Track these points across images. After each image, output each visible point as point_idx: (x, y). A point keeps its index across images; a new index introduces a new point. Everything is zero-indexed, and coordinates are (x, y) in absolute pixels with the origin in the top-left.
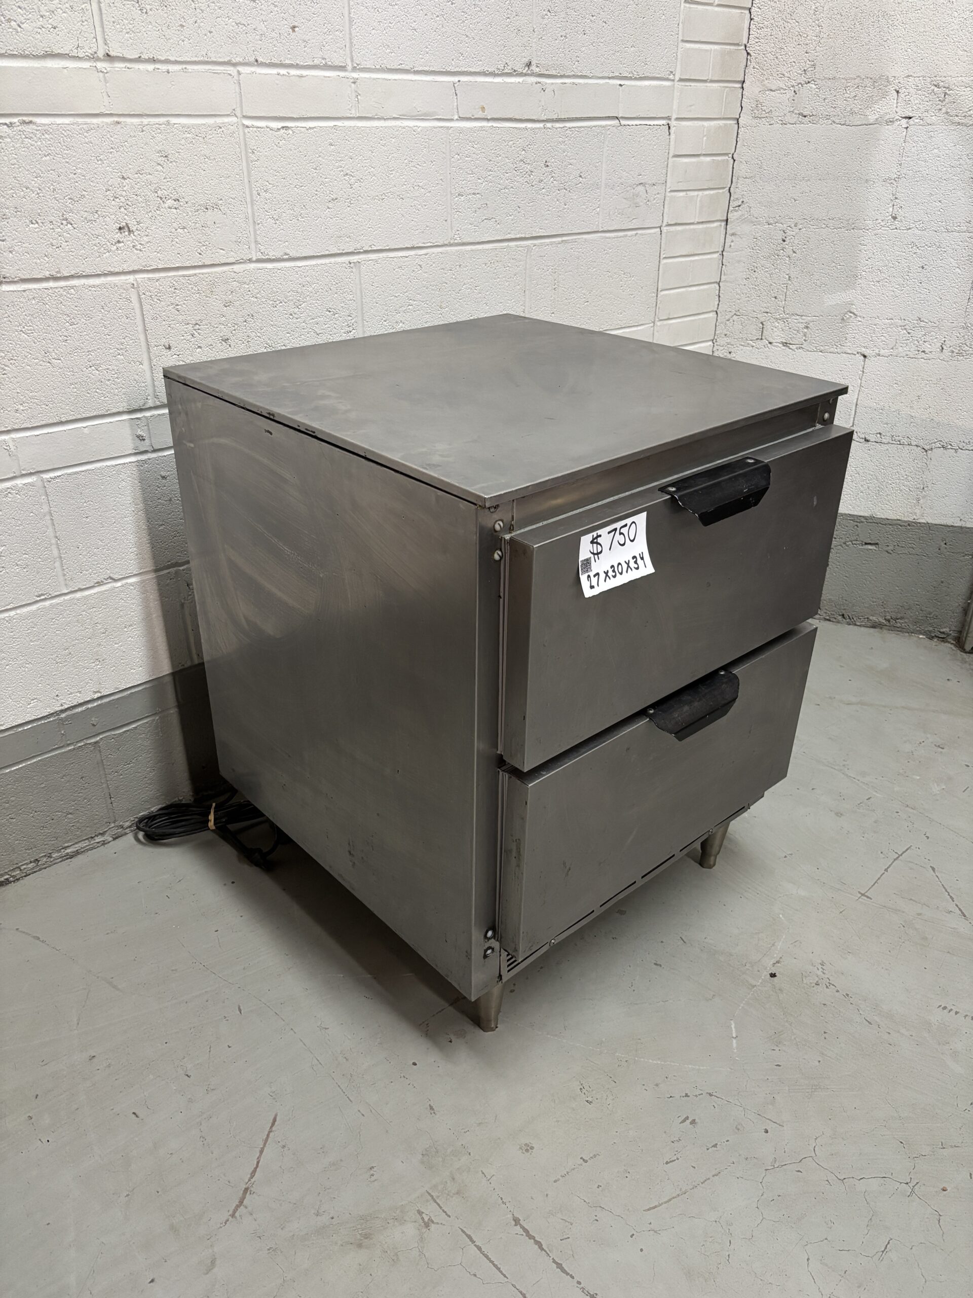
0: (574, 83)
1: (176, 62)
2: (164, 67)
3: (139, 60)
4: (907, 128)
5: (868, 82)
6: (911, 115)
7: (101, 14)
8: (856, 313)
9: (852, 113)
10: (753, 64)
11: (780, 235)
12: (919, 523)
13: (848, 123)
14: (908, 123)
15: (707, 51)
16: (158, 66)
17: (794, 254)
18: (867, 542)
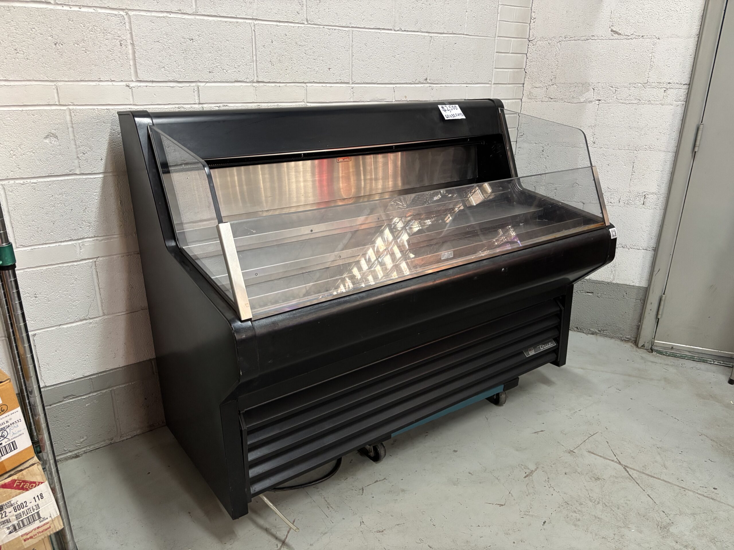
0: (446, 86)
1: (283, 83)
2: (278, 85)
3: (269, 82)
4: (599, 104)
5: (580, 85)
6: (600, 99)
7: (257, 66)
8: (579, 183)
9: (573, 98)
10: (528, 77)
11: (542, 149)
12: (613, 283)
13: (571, 102)
14: (599, 102)
15: (506, 72)
16: (276, 84)
17: (548, 157)
18: (588, 291)
